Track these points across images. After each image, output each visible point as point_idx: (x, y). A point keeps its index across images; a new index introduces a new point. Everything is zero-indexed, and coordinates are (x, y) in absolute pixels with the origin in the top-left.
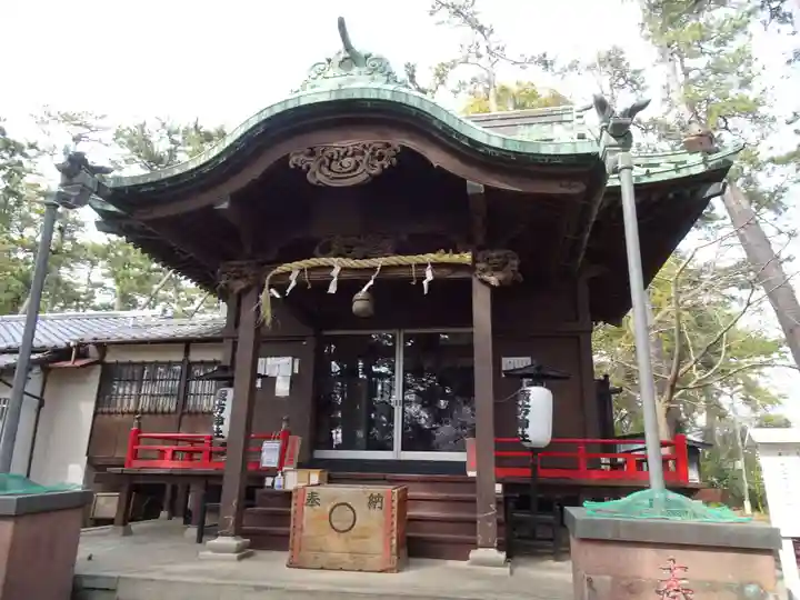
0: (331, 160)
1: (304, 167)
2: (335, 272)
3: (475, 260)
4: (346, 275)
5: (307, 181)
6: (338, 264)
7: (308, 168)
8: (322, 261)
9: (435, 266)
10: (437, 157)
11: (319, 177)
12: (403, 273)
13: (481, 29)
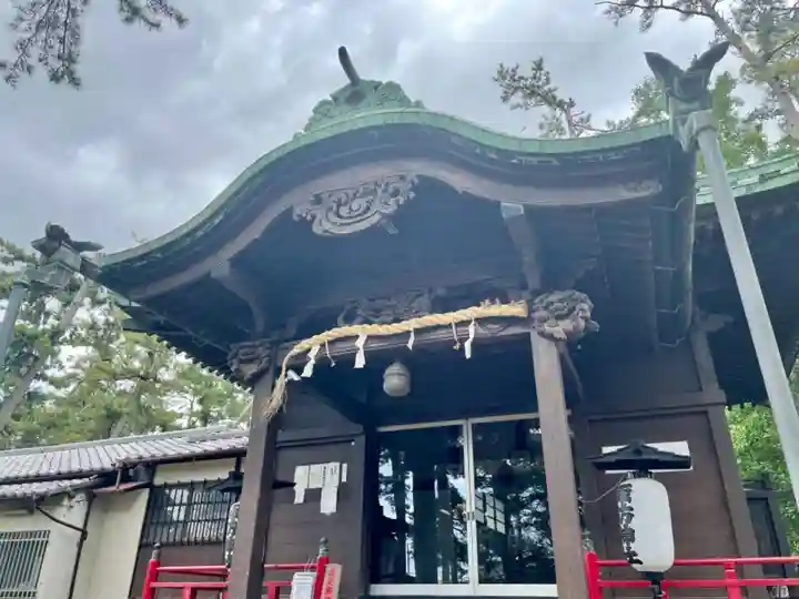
0: (339, 205)
1: (309, 218)
2: (360, 343)
3: (531, 311)
4: (375, 345)
5: (313, 233)
6: (362, 332)
7: (314, 217)
8: (345, 330)
9: (481, 321)
10: (460, 181)
11: (325, 225)
12: (441, 335)
13: (560, 104)
